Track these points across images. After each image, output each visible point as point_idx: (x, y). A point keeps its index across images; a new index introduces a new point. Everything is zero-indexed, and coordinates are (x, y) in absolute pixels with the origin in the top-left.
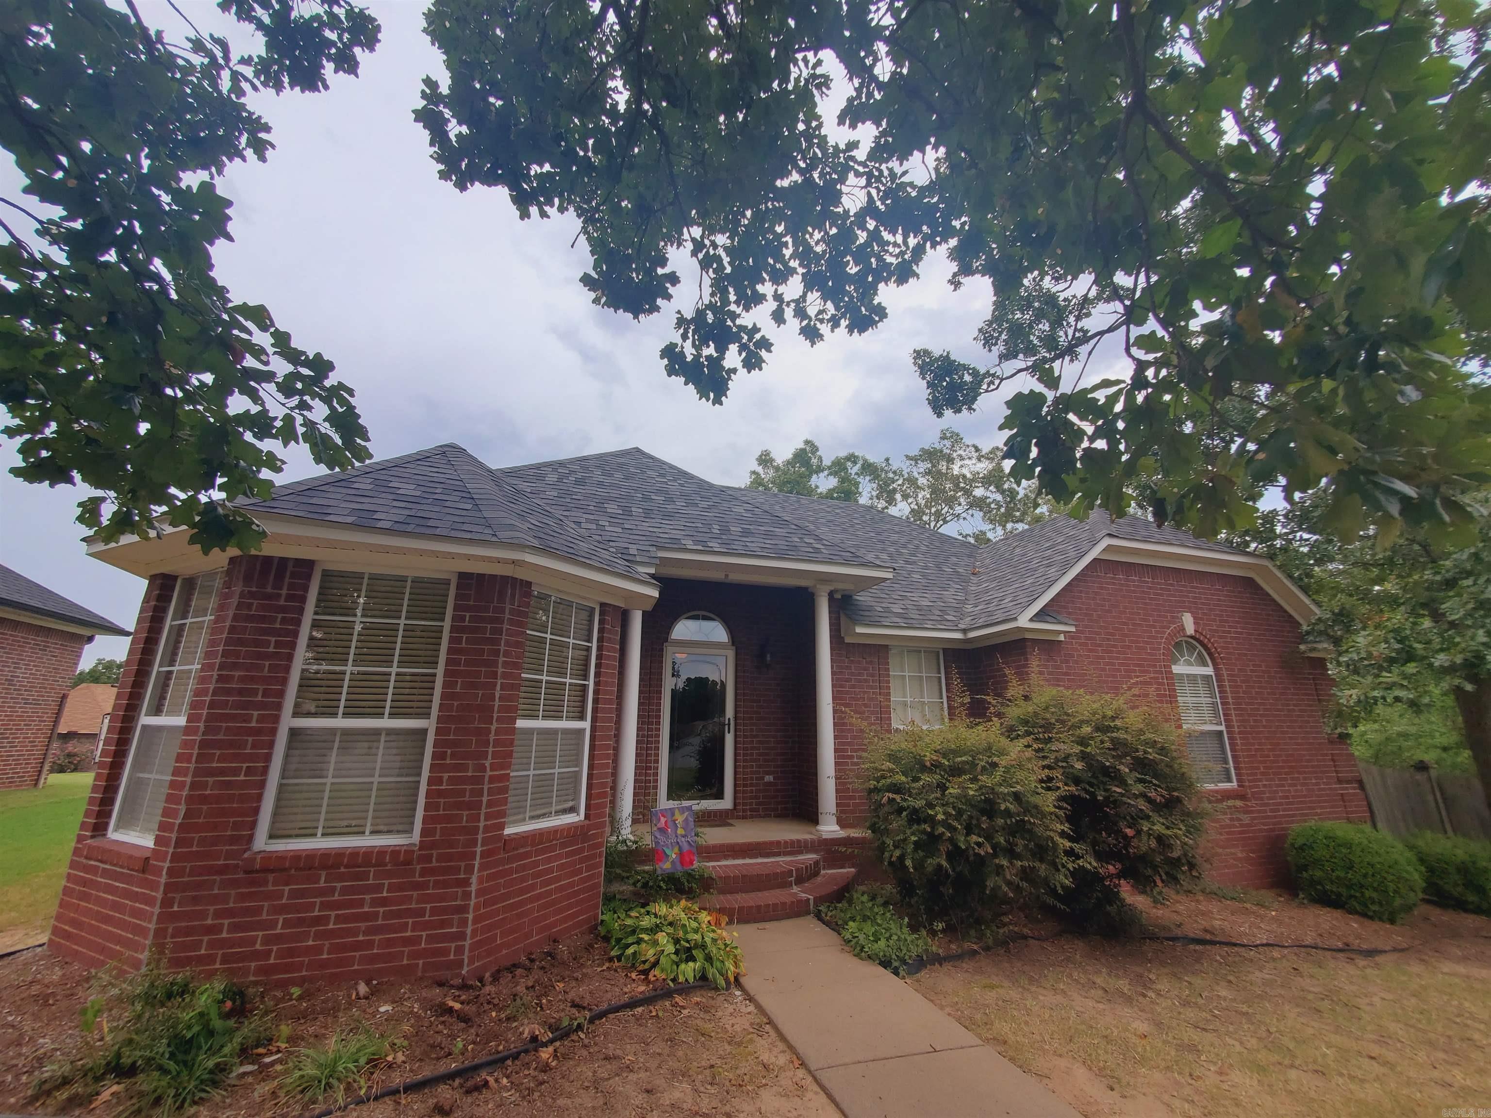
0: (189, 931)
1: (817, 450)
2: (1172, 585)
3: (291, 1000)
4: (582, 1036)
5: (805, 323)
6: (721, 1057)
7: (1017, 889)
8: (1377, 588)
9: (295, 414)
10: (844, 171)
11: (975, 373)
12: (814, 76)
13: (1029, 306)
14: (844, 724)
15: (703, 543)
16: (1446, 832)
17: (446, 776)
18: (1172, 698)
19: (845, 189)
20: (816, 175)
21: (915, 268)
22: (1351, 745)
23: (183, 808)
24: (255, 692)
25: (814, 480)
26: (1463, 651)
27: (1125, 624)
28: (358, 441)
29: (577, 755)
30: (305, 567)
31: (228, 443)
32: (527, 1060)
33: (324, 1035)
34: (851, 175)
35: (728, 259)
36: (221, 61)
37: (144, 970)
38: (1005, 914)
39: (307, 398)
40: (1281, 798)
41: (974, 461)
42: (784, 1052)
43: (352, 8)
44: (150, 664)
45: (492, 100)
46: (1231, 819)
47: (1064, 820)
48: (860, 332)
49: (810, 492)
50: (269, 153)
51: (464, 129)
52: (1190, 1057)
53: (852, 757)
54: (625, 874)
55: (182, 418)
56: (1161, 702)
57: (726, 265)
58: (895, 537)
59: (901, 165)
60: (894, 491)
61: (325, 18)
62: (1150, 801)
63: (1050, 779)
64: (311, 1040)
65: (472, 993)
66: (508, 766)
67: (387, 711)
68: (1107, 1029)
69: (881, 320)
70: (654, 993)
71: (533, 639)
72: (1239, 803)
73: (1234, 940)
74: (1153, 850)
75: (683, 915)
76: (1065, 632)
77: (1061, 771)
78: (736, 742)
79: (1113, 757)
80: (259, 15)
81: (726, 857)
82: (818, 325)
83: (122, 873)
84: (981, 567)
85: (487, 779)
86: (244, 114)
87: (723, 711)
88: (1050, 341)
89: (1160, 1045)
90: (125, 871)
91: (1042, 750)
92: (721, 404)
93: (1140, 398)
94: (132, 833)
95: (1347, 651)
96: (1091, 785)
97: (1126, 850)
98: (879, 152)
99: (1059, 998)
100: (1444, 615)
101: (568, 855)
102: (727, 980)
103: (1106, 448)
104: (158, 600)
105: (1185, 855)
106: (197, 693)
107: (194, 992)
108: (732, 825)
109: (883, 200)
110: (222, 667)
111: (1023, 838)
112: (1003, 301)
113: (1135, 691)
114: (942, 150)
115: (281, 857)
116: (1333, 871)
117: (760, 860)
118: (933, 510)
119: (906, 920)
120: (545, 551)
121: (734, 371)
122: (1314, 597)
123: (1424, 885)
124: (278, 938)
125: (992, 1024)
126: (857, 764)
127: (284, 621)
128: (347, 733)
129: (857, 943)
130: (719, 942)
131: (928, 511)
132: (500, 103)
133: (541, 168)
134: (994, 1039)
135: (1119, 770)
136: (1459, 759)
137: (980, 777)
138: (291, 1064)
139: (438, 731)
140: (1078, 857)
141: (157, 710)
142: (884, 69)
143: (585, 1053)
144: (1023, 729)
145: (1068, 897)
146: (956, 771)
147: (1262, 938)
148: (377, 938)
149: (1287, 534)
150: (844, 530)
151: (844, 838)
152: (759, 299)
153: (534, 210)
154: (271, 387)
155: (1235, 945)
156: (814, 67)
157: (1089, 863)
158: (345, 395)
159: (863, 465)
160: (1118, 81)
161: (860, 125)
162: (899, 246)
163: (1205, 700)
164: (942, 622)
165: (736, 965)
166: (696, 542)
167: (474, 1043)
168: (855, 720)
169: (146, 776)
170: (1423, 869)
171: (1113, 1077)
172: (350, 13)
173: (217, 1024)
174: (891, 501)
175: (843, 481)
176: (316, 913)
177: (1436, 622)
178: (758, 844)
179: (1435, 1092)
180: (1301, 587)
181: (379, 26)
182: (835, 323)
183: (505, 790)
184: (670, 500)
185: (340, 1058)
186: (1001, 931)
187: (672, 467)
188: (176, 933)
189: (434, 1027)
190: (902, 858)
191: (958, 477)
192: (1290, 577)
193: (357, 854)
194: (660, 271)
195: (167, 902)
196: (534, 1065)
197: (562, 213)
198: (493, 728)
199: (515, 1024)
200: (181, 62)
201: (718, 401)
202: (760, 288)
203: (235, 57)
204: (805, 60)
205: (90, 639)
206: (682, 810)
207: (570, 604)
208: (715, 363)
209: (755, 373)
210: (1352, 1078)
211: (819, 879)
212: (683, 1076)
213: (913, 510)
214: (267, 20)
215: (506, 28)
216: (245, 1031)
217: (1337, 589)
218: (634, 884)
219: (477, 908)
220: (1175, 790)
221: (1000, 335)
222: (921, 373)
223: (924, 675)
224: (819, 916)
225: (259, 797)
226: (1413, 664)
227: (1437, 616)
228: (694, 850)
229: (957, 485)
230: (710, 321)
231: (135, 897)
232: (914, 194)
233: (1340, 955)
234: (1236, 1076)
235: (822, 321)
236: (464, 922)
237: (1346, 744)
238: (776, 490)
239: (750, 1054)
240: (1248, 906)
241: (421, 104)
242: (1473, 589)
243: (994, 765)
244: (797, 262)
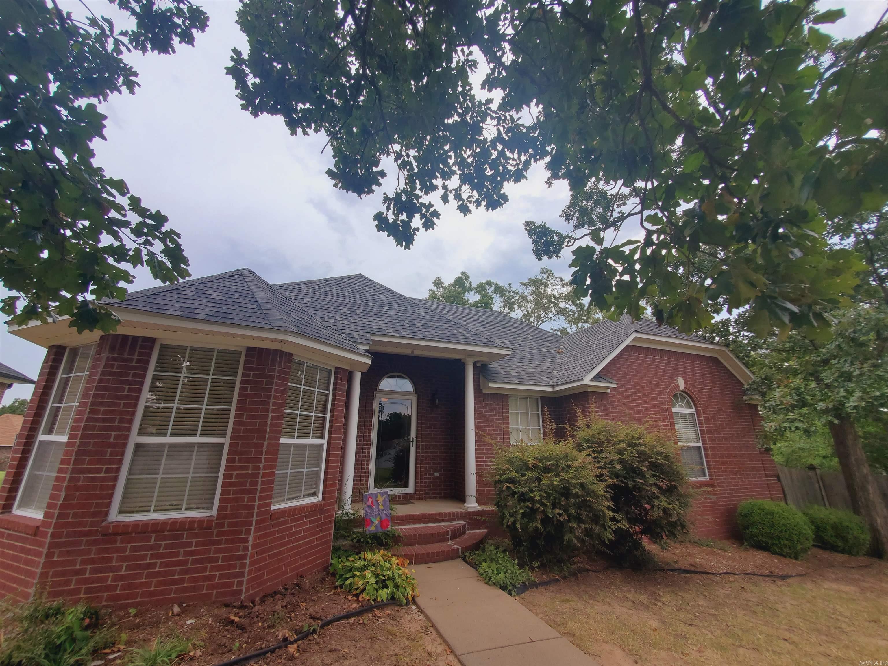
0: (63, 574)
1: (469, 278)
2: (672, 361)
3: (129, 617)
4: (316, 637)
5: (460, 203)
6: (402, 649)
7: (583, 541)
8: (786, 364)
9: (142, 248)
10: (484, 116)
11: (560, 235)
12: (468, 61)
13: (591, 198)
14: (482, 442)
15: (399, 332)
16: (825, 505)
17: (235, 473)
18: (672, 427)
19: (484, 126)
20: (468, 117)
21: (525, 173)
22: (773, 455)
23: (63, 494)
24: (113, 420)
25: (467, 296)
26: (833, 401)
27: (645, 383)
28: (182, 266)
29: (318, 460)
30: (150, 342)
31: (98, 265)
32: (280, 653)
33: (149, 639)
34: (488, 118)
35: (416, 164)
36: (108, 33)
37: (31, 599)
38: (575, 556)
39: (150, 238)
40: (734, 486)
41: (560, 287)
42: (441, 644)
43: (192, 6)
44: (46, 401)
45: (275, 64)
46: (705, 499)
47: (610, 500)
48: (493, 209)
49: (464, 303)
50: (136, 89)
51: (258, 81)
52: (682, 642)
53: (485, 462)
54: (346, 534)
55: (68, 247)
56: (666, 429)
57: (415, 167)
58: (513, 330)
59: (517, 114)
60: (514, 303)
61: (175, 10)
62: (659, 488)
63: (601, 475)
64: (141, 643)
65: (247, 611)
66: (274, 467)
67: (199, 432)
68: (633, 626)
69: (505, 203)
70: (362, 608)
71: (292, 388)
72: (709, 489)
73: (708, 571)
74: (661, 517)
75: (381, 559)
76: (610, 388)
77: (608, 470)
78: (416, 452)
79: (638, 462)
80: (133, 6)
81: (409, 523)
82: (468, 204)
83: (21, 536)
84: (563, 349)
85: (261, 475)
86: (122, 65)
87: (409, 434)
88: (603, 219)
89: (665, 635)
90: (23, 535)
91: (597, 457)
92: (409, 249)
93: (649, 252)
94: (29, 510)
95: (769, 400)
96: (626, 478)
97: (646, 517)
98: (505, 106)
99: (606, 607)
100: (822, 380)
101: (311, 522)
102: (407, 600)
103: (629, 280)
104: (53, 362)
105: (679, 520)
106: (76, 420)
107: (64, 613)
108: (413, 503)
109: (507, 133)
110: (92, 404)
111: (586, 511)
112: (577, 194)
113: (651, 423)
114: (541, 106)
115: (126, 525)
116: (763, 529)
117: (429, 525)
118: (536, 315)
119: (516, 561)
120: (301, 334)
121: (418, 229)
122: (751, 369)
123: (814, 536)
124: (122, 578)
125: (567, 624)
126: (489, 466)
127: (134, 375)
128: (172, 446)
129: (487, 575)
130: (403, 576)
131: (533, 315)
132: (279, 67)
133: (304, 106)
134: (568, 633)
135: (641, 469)
136: (832, 463)
137: (561, 474)
138: (126, 660)
139: (231, 445)
140: (618, 522)
141: (50, 431)
142: (508, 58)
143: (317, 647)
144: (586, 445)
145: (612, 545)
146: (547, 470)
147: (724, 569)
148: (187, 576)
149: (735, 332)
150: (483, 326)
151: (479, 511)
152: (434, 188)
153: (299, 130)
154: (127, 231)
155: (708, 573)
156: (468, 55)
157: (624, 525)
158: (175, 237)
159: (495, 288)
160: (638, 71)
161: (494, 90)
162: (516, 160)
163: (691, 428)
164: (540, 381)
165: (413, 590)
166: (394, 331)
167: (247, 643)
168: (488, 439)
169: (41, 473)
170: (813, 527)
171: (637, 655)
172: (190, 8)
173: (78, 634)
174: (512, 309)
175: (483, 296)
176: (148, 561)
177: (818, 384)
178: (429, 514)
179: (821, 660)
180: (743, 363)
181: (208, 17)
182: (478, 203)
183: (272, 482)
184: (380, 306)
185: (159, 654)
186: (573, 567)
187: (381, 286)
188: (55, 574)
189: (221, 633)
190: (514, 523)
191: (550, 296)
192: (738, 357)
193: (176, 522)
194: (375, 169)
195: (49, 555)
196: (284, 656)
197: (317, 133)
198: (266, 443)
199: (273, 630)
200: (82, 32)
201: (407, 247)
202: (434, 181)
203: (117, 31)
204: (463, 51)
205: (10, 386)
206: (382, 494)
207: (316, 367)
208: (407, 224)
209: (430, 231)
210: (774, 652)
211: (465, 536)
212: (378, 661)
213: (524, 315)
214: (138, 10)
215: (286, 23)
216: (97, 638)
217: (763, 365)
218: (352, 540)
219: (252, 556)
220: (674, 481)
221: (574, 214)
222: (529, 235)
223: (529, 412)
224: (464, 559)
225: (114, 487)
226: (806, 408)
227: (819, 381)
228: (389, 519)
229: (550, 300)
230: (404, 200)
231: (28, 552)
232: (524, 131)
233: (768, 579)
234: (708, 653)
235: (470, 202)
236: (243, 566)
237: (770, 454)
238: (444, 301)
239: (420, 646)
240: (716, 550)
241: (231, 64)
242: (837, 366)
243: (569, 466)
244: (457, 167)
